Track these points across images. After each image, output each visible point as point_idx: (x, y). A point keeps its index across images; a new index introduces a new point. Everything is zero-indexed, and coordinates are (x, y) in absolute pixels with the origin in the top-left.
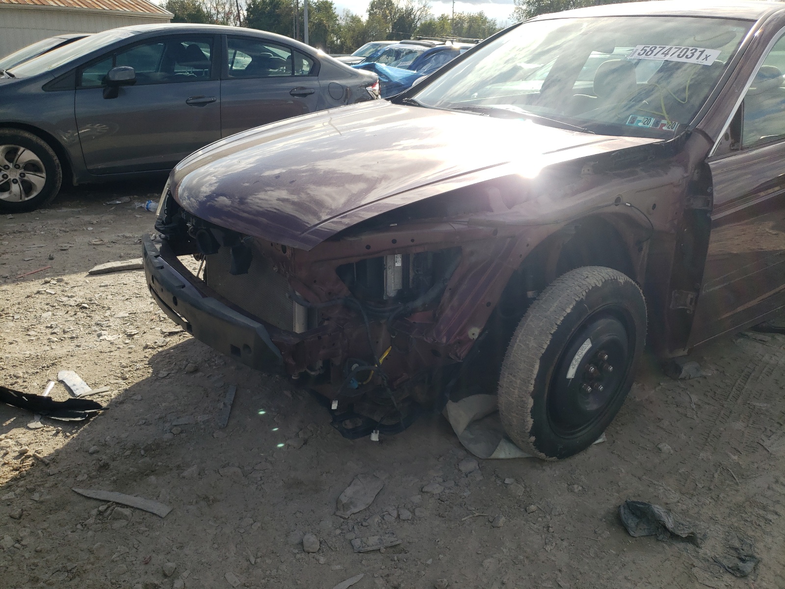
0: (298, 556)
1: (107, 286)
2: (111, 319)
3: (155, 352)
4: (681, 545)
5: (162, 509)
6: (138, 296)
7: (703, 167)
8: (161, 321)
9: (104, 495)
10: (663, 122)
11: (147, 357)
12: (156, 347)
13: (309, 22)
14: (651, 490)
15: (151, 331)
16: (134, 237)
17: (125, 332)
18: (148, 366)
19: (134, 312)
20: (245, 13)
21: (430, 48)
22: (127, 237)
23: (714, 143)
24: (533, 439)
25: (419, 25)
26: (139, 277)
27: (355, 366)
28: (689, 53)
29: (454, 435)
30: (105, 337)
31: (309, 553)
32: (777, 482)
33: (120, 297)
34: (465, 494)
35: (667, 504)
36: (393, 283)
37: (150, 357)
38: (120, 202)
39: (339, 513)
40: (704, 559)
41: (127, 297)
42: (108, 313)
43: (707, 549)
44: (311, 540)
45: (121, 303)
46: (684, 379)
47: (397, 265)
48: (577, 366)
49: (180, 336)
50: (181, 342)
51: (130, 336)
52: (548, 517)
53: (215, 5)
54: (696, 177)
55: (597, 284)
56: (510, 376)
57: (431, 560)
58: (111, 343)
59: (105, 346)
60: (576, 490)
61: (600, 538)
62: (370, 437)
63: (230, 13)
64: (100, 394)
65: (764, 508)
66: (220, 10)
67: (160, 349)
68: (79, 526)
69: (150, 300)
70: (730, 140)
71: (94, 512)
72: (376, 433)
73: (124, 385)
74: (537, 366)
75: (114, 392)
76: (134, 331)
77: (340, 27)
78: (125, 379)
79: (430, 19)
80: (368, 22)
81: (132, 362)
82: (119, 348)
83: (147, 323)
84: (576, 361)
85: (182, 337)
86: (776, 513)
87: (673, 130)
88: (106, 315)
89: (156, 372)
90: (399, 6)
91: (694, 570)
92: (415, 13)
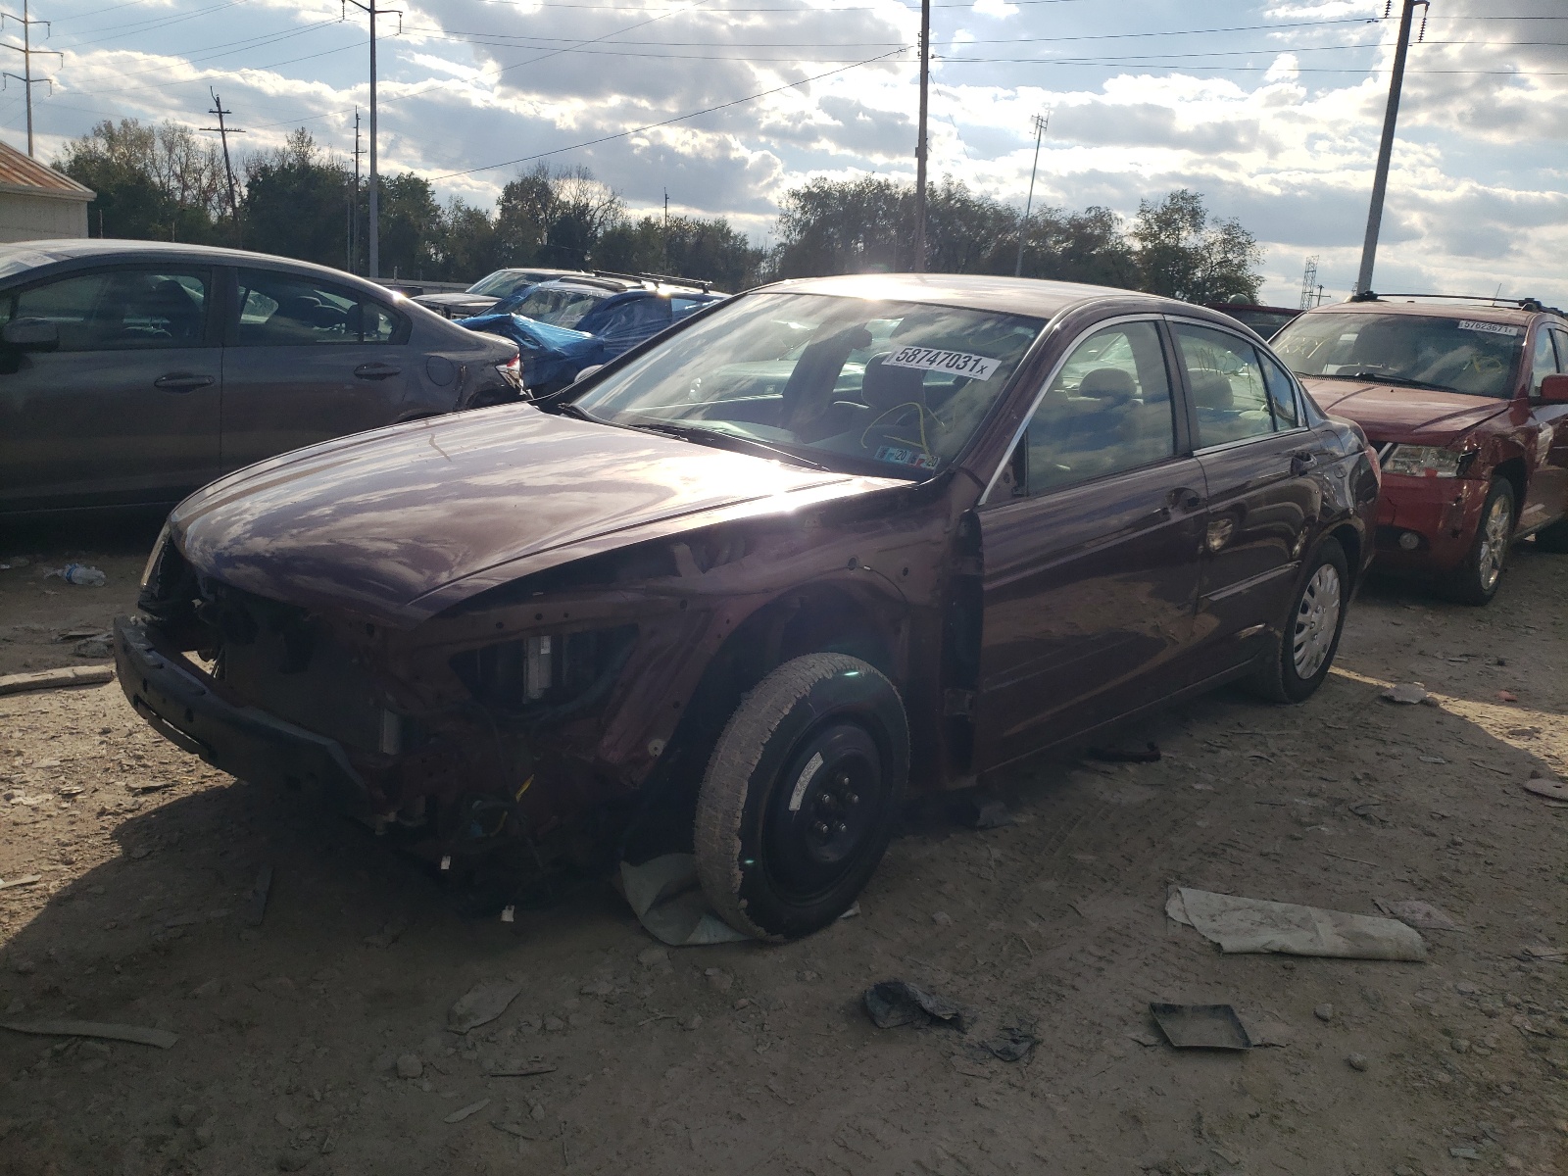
0: (390, 1085)
1: (8, 716)
2: (28, 771)
3: (120, 821)
4: (942, 1032)
5: (163, 1037)
6: (74, 731)
7: (971, 519)
8: (124, 771)
9: (59, 1027)
10: (922, 456)
11: (107, 829)
12: (121, 811)
13: (380, 216)
14: (914, 971)
15: (107, 787)
16: (50, 632)
17: (56, 791)
18: (109, 842)
19: (71, 758)
20: (245, 192)
21: (615, 294)
22: (34, 631)
23: (984, 487)
24: (744, 903)
25: (600, 233)
26: (70, 700)
27: (477, 803)
28: (961, 363)
29: (634, 916)
30: (21, 799)
31: (406, 1079)
32: (1083, 951)
33: (36, 735)
34: (646, 993)
35: (932, 987)
36: (537, 678)
37: (112, 828)
38: (8, 567)
39: (452, 1028)
40: (970, 1046)
41: (53, 734)
42: (18, 761)
43: (974, 1035)
44: (410, 1062)
45: (41, 745)
46: (982, 828)
47: (543, 652)
48: (803, 792)
49: (163, 793)
50: (165, 803)
51: (69, 796)
52: (764, 1013)
53: (179, 172)
54: (963, 532)
55: (826, 675)
56: (709, 809)
57: (590, 1076)
58: (33, 809)
59: (20, 813)
60: (809, 979)
61: (833, 1032)
62: (500, 917)
63: (211, 188)
64: (27, 887)
65: (1059, 982)
66: (190, 181)
67: (129, 816)
68: (25, 1072)
69: (98, 737)
70: (1013, 482)
71: (48, 1053)
72: (510, 909)
73: (69, 874)
74: (745, 792)
75: (52, 884)
76: (77, 789)
77: (443, 230)
78: (70, 863)
79: (624, 224)
80: (500, 222)
81: (78, 836)
82: (49, 816)
83: (98, 775)
84: (802, 785)
85: (167, 795)
86: (1073, 987)
87: (933, 468)
88: (16, 764)
89: (127, 851)
90: (561, 197)
91: (953, 1059)
92: (592, 213)
